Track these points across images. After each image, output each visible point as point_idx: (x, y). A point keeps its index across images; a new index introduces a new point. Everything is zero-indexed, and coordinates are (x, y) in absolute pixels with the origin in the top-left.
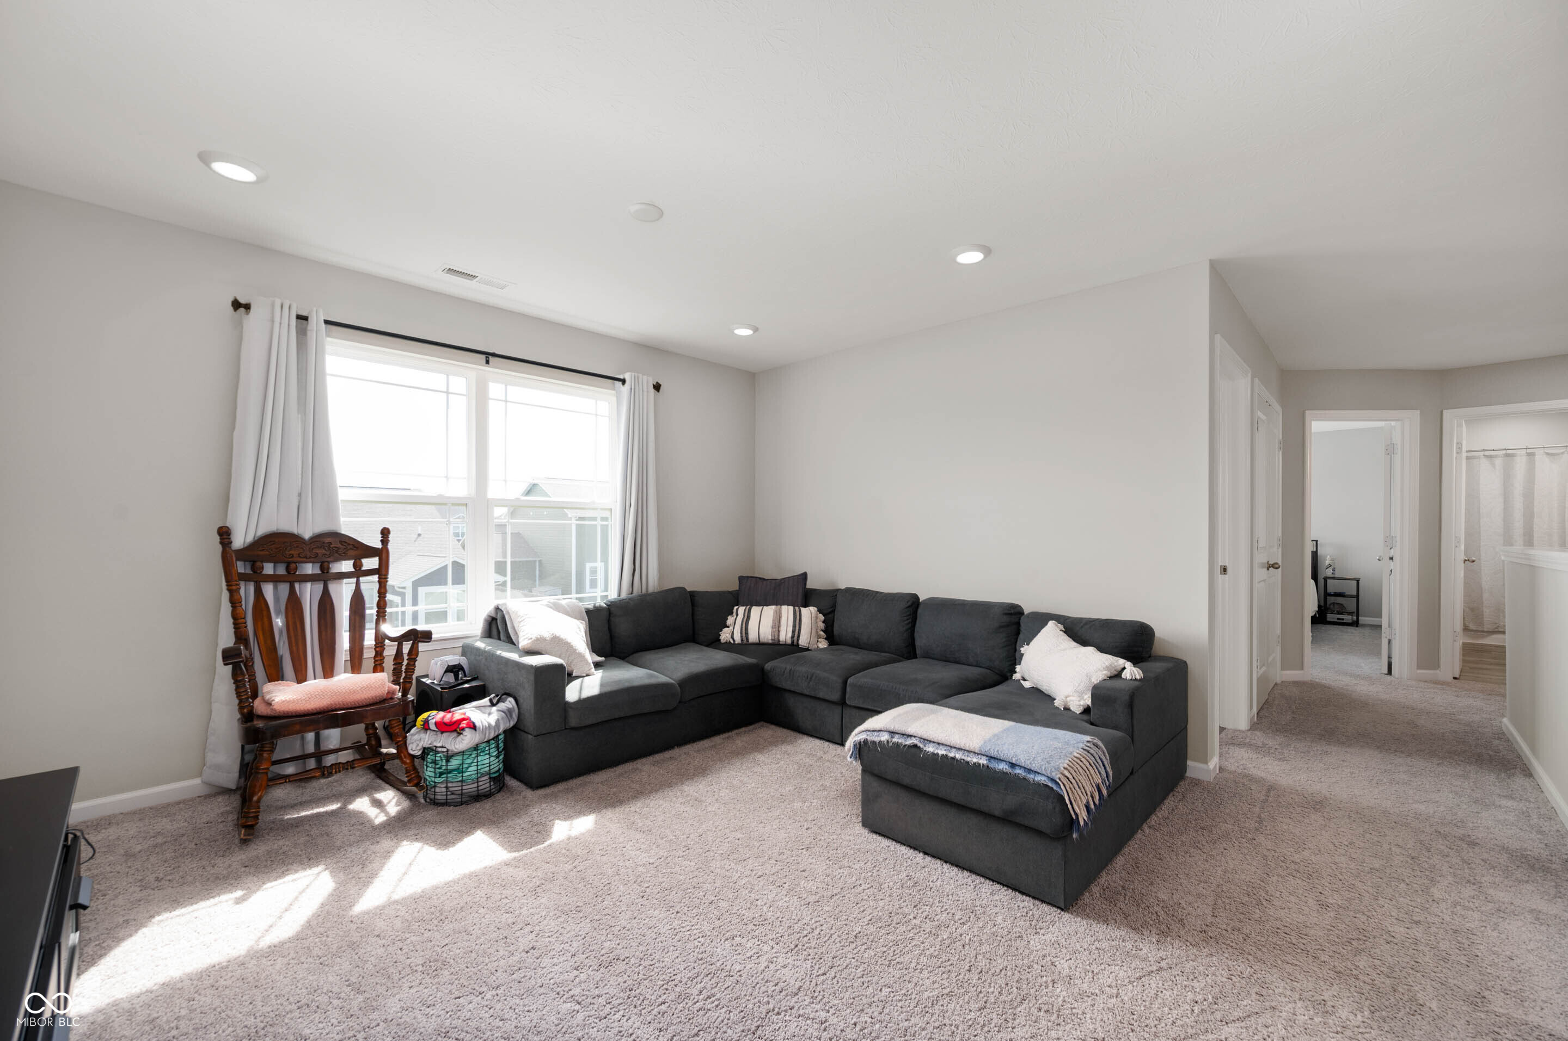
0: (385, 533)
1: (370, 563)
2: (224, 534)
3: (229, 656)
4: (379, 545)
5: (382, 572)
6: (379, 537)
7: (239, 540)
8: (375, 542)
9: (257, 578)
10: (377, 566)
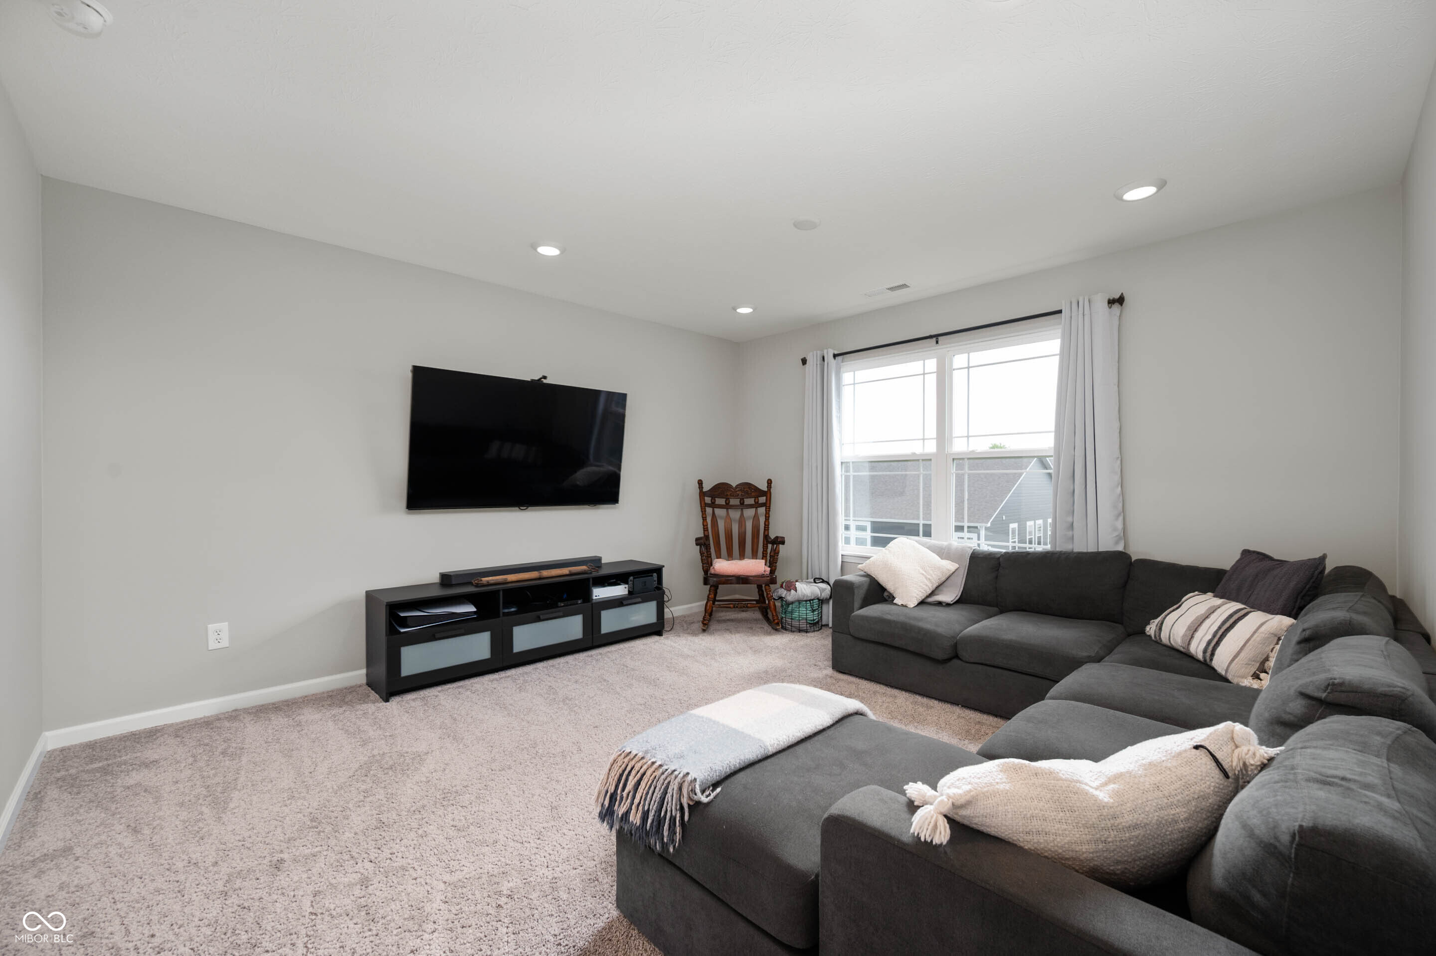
0: (770, 482)
1: (762, 500)
2: (700, 483)
3: (698, 541)
4: (765, 489)
5: (767, 505)
6: (766, 485)
7: (706, 487)
8: (764, 487)
9: (713, 505)
10: (765, 501)
